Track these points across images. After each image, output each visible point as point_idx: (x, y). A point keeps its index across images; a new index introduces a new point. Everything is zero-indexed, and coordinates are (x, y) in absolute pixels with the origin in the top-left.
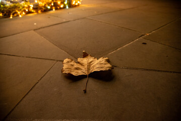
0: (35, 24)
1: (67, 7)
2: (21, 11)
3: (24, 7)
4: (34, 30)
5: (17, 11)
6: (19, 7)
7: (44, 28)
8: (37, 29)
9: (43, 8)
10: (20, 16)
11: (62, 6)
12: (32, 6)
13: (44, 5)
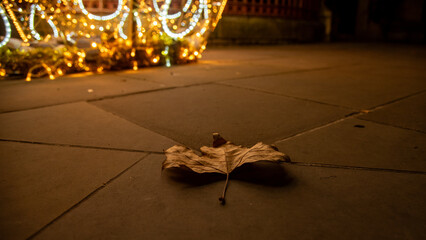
0: (90, 91)
1: (168, 65)
2: (53, 67)
3: (63, 57)
4: (89, 101)
5: (45, 65)
6: (51, 57)
7: (112, 97)
8: (95, 100)
9: (110, 61)
10: (52, 77)
11: (155, 60)
12: (82, 55)
13: (111, 53)
